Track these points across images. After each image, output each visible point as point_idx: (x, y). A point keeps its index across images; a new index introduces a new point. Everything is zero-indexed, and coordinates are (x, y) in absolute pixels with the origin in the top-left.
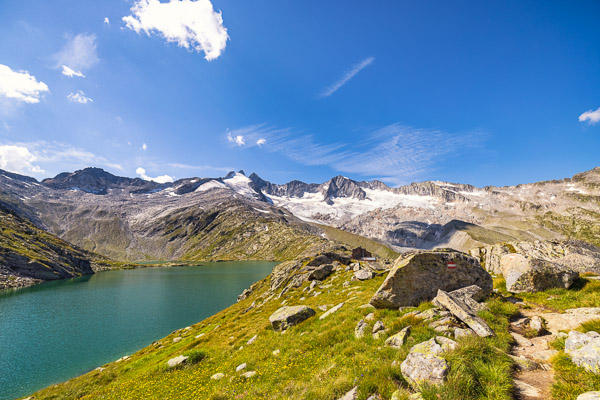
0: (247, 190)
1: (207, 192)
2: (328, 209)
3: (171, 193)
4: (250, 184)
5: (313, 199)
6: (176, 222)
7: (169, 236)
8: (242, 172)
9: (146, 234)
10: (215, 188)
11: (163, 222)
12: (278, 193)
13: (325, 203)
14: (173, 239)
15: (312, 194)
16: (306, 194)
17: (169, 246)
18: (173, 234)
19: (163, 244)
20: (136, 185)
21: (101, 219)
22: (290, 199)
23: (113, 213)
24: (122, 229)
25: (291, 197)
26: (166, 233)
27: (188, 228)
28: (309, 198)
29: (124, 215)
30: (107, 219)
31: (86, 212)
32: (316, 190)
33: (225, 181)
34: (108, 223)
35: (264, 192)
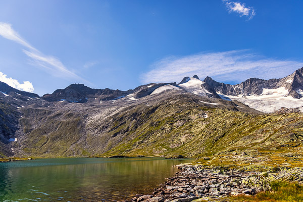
0: (200, 91)
1: (160, 94)
2: (295, 103)
3: (132, 98)
4: (203, 85)
5: (274, 95)
6: (122, 118)
7: (113, 132)
8: (196, 77)
9: (96, 131)
10: (168, 90)
11: (112, 120)
12: (232, 92)
13: (290, 98)
14: (115, 135)
15: (272, 90)
16: (265, 91)
17: (109, 142)
18: (117, 130)
19: (106, 140)
20: (106, 93)
21: (67, 120)
22: (247, 97)
23: (78, 115)
24: (79, 128)
25: (248, 95)
26: (112, 130)
27: (131, 124)
28: (268, 94)
29: (86, 116)
30: (71, 119)
31: (59, 115)
32: (278, 85)
33: (180, 85)
34: (69, 123)
35: (219, 93)
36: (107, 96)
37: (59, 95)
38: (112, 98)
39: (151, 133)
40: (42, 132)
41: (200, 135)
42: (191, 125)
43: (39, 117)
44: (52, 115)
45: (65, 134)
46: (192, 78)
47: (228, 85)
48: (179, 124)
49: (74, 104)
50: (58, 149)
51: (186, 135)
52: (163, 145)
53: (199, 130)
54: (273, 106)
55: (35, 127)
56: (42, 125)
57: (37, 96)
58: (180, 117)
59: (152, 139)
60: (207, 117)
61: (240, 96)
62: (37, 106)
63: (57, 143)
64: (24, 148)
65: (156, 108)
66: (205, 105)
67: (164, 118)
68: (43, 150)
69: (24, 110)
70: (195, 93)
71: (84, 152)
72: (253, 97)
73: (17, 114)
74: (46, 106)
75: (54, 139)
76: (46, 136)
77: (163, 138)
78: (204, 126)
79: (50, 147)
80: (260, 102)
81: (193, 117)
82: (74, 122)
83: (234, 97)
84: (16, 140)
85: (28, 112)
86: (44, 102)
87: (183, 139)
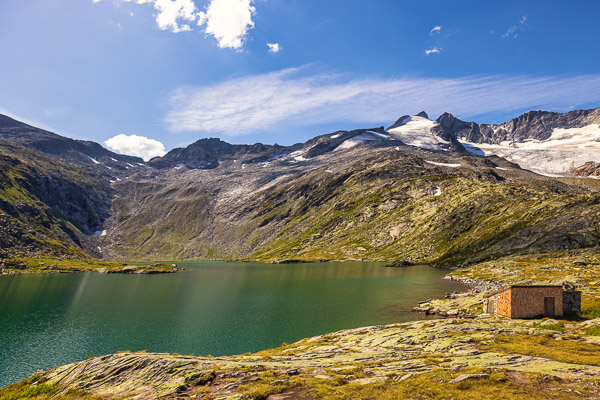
0: (427, 140)
3: (299, 157)
4: (435, 129)
5: (576, 139)
6: (280, 195)
7: (262, 219)
8: (423, 115)
9: (231, 217)
10: (368, 142)
11: (262, 197)
12: (490, 137)
14: (266, 222)
15: (572, 131)
16: (558, 132)
17: (254, 235)
18: (269, 215)
19: (248, 231)
20: (254, 152)
21: (184, 199)
22: (518, 144)
23: (204, 191)
24: (203, 211)
25: (521, 141)
26: (260, 214)
27: (295, 205)
28: (563, 138)
29: (217, 191)
30: (192, 198)
31: (173, 191)
32: (585, 121)
33: (390, 131)
34: (188, 204)
35: (463, 141)
36: (255, 156)
37: (176, 157)
38: (264, 159)
39: (337, 221)
40: (145, 219)
41: (426, 226)
42: (411, 209)
43: (142, 195)
44: (163, 191)
45: (180, 223)
46: (414, 118)
47: (484, 126)
48: (389, 205)
49: (197, 172)
50: (169, 247)
51: (401, 225)
52: (358, 242)
53: (424, 216)
54: (570, 160)
55: (134, 212)
56: (145, 207)
57: (141, 160)
58: (392, 194)
59: (337, 231)
60: (439, 193)
61: (505, 144)
62: (140, 177)
63: (168, 238)
64: (116, 246)
65: (346, 176)
66: (437, 169)
67: (362, 195)
68: (146, 249)
69: (120, 185)
70: (417, 143)
71: (211, 252)
72: (532, 145)
73: (110, 191)
74: (153, 177)
75: (162, 231)
76: (149, 226)
77: (359, 231)
78: (434, 210)
79: (157, 245)
80: (546, 155)
81: (415, 194)
82: (197, 203)
83: (493, 146)
84: (104, 233)
85: (125, 188)
86: (151, 170)
87: (395, 232)
